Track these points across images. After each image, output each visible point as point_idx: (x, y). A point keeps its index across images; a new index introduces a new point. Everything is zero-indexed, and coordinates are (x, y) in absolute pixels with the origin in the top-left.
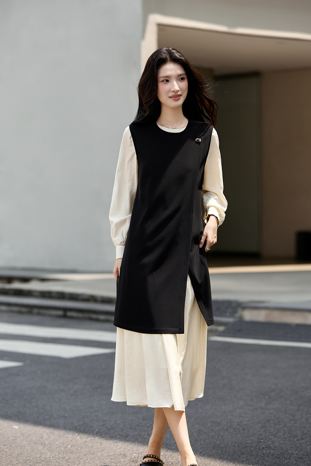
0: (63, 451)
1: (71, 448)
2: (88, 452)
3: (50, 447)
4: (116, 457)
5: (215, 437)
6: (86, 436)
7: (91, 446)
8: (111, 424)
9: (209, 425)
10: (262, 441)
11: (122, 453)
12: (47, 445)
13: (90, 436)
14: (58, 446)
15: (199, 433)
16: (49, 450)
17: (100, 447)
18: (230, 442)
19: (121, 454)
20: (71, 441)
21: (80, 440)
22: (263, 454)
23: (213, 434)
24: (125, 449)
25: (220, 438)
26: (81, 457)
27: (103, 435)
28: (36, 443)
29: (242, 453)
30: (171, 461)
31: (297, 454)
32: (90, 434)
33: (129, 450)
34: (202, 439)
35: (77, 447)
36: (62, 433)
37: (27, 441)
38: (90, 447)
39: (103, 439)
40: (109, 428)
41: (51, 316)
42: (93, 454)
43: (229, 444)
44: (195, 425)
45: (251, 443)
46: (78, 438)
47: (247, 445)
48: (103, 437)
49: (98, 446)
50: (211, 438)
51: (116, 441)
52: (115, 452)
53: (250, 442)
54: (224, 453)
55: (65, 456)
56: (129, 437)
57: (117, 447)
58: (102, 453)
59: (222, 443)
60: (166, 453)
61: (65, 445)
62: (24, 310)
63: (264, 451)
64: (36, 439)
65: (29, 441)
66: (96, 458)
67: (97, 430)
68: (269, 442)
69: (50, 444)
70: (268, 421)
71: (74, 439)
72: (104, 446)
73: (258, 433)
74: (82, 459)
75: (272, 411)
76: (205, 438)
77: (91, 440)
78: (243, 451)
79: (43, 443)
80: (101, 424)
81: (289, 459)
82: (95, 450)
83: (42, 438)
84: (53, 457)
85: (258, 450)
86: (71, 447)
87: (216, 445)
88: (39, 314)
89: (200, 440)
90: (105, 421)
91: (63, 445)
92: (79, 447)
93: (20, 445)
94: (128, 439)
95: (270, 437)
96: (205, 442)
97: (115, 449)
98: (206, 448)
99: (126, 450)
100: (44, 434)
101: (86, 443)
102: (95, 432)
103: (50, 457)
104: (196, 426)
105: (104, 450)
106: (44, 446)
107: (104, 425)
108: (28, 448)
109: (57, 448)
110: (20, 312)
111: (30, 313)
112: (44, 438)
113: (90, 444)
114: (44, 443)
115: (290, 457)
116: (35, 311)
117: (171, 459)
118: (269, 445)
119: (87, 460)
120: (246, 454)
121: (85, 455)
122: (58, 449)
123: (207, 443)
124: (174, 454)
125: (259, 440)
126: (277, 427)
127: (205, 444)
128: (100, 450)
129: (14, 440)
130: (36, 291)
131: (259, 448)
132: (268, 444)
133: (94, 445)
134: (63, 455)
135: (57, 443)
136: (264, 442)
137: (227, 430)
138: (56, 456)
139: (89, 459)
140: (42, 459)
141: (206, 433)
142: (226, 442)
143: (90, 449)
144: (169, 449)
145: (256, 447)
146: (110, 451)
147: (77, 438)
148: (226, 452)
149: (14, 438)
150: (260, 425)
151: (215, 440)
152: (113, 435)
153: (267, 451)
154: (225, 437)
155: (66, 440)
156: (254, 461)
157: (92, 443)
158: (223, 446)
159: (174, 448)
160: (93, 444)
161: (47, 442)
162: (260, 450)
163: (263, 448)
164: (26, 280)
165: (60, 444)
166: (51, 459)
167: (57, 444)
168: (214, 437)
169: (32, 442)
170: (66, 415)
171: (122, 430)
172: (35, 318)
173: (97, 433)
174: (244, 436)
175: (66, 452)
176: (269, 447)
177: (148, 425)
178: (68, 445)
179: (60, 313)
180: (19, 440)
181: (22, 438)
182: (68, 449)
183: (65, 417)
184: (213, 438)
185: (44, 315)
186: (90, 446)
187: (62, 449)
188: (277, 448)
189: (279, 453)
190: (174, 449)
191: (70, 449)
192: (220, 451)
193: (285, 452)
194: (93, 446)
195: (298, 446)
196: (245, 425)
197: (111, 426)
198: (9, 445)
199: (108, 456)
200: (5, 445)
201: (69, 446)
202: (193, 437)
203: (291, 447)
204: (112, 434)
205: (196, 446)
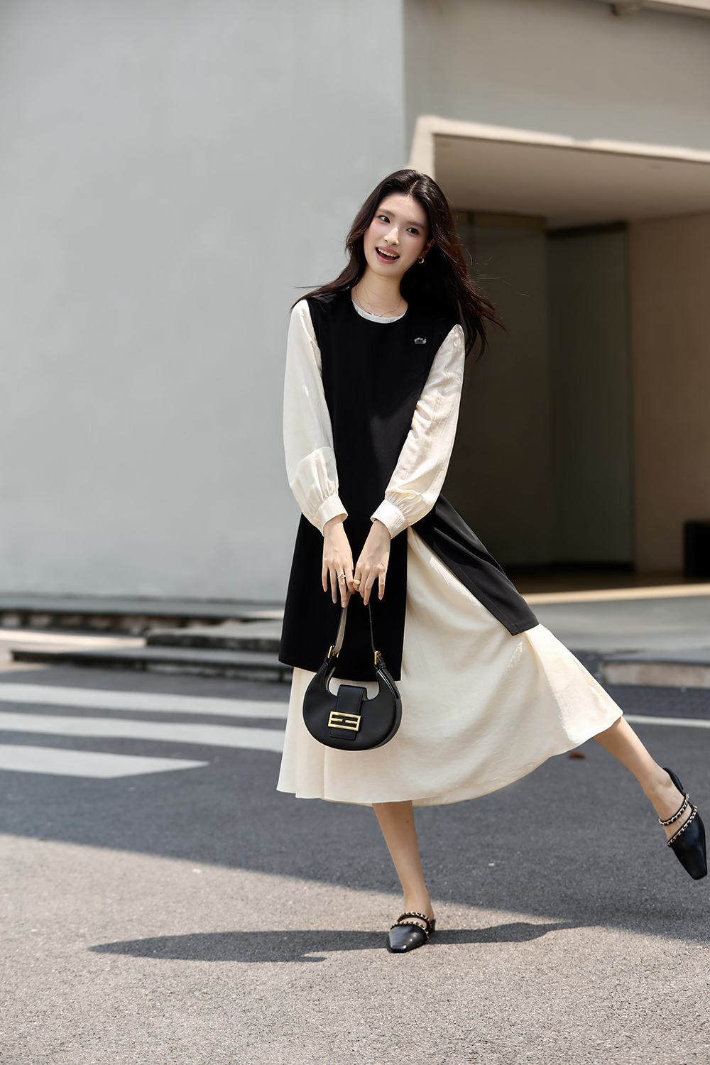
0: (279, 911)
1: (293, 906)
2: (324, 912)
3: (258, 904)
4: (373, 920)
5: (565, 882)
6: (318, 884)
7: (328, 901)
8: (362, 864)
9: (552, 862)
10: (645, 888)
11: (383, 913)
12: (252, 900)
13: (325, 884)
14: (270, 901)
15: (530, 876)
16: (255, 909)
17: (344, 902)
18: (596, 891)
19: (382, 915)
20: (293, 893)
21: (308, 890)
22: (647, 910)
23: (559, 877)
24: (389, 906)
25: (574, 884)
26: (312, 921)
27: (349, 883)
28: (232, 898)
29: (616, 909)
30: (476, 924)
31: (693, 910)
32: (325, 881)
33: (397, 908)
34: (537, 886)
35: (303, 904)
36: (277, 879)
37: (217, 895)
38: (327, 903)
39: (348, 889)
40: (360, 869)
41: (257, 680)
42: (332, 915)
43: (594, 895)
44: (522, 864)
45: (629, 892)
46: (305, 888)
47: (624, 896)
48: (349, 886)
49: (341, 902)
50: (557, 885)
51: (373, 892)
52: (370, 911)
53: (628, 890)
54: (583, 909)
55: (282, 918)
56: (396, 884)
57: (373, 902)
58: (348, 912)
59: (578, 892)
60: (467, 912)
61: (282, 901)
62: (209, 671)
63: (648, 906)
64: (232, 890)
65: (221, 895)
66: (338, 922)
67: (338, 874)
68: (654, 890)
69: (256, 898)
70: (653, 854)
71: (297, 889)
72: (350, 901)
73: (639, 875)
74: (312, 924)
75: (656, 837)
76: (543, 885)
77: (327, 891)
78: (618, 905)
79: (244, 898)
80: (346, 863)
81: (683, 918)
82: (335, 908)
83: (242, 888)
84: (263, 922)
85: (639, 904)
86: (294, 903)
87: (566, 896)
88: (236, 678)
89: (534, 889)
90: (353, 858)
91: (280, 900)
92: (307, 902)
93: (204, 901)
94: (394, 888)
95: (656, 881)
96: (544, 892)
97: (370, 905)
98: (546, 901)
99: (391, 907)
100: (247, 882)
101: (319, 896)
102: (334, 877)
103: (258, 922)
104: (525, 864)
105: (352, 908)
106: (247, 903)
107: (350, 865)
108: (219, 906)
109: (270, 905)
110: (203, 676)
111: (221, 676)
112: (246, 890)
113: (326, 898)
114: (247, 898)
115: (684, 914)
116: (230, 673)
117: (477, 922)
118: (654, 895)
119: (322, 924)
120: (622, 911)
121: (318, 917)
122: (271, 907)
123: (548, 893)
124: (482, 912)
125: (640, 887)
126: (665, 864)
127: (543, 895)
128: (343, 908)
129: (195, 893)
130: (233, 640)
131: (641, 901)
132: (653, 893)
133: (334, 900)
134: (280, 917)
135: (270, 897)
136: (647, 890)
137: (588, 870)
138: (269, 920)
139: (325, 924)
140: (243, 925)
141: (545, 876)
142: (588, 891)
143: (326, 906)
144: (473, 905)
145: (636, 898)
146: (361, 909)
147: (303, 888)
148: (586, 907)
149: (195, 890)
150: (640, 861)
151: (565, 888)
152: (367, 882)
153: (651, 905)
154: (584, 882)
155: (284, 892)
156: (634, 922)
157: (329, 896)
158: (582, 898)
159: (481, 902)
160: (331, 898)
161: (251, 896)
162: (642, 904)
163: (646, 900)
164: (214, 621)
165: (274, 899)
166: (260, 923)
167: (268, 900)
168: (561, 883)
169: (226, 896)
170: (283, 849)
171: (383, 873)
172: (230, 686)
173: (338, 880)
174: (620, 880)
175: (285, 912)
176: (654, 899)
177: (431, 865)
178: (287, 901)
179: (274, 676)
180: (202, 892)
181: (208, 890)
182: (289, 907)
183: (282, 852)
184: (560, 885)
185: (245, 679)
186: (326, 901)
187: (278, 906)
188: (666, 900)
189: (669, 908)
190: (482, 904)
191: (291, 907)
192: (574, 907)
193: (677, 906)
194: (331, 901)
195: (695, 895)
196: (620, 861)
197: (363, 867)
198: (185, 901)
199: (359, 918)
200: (179, 902)
201: (290, 902)
202: (519, 883)
203: (686, 899)
204: (365, 881)
205: (526, 899)
